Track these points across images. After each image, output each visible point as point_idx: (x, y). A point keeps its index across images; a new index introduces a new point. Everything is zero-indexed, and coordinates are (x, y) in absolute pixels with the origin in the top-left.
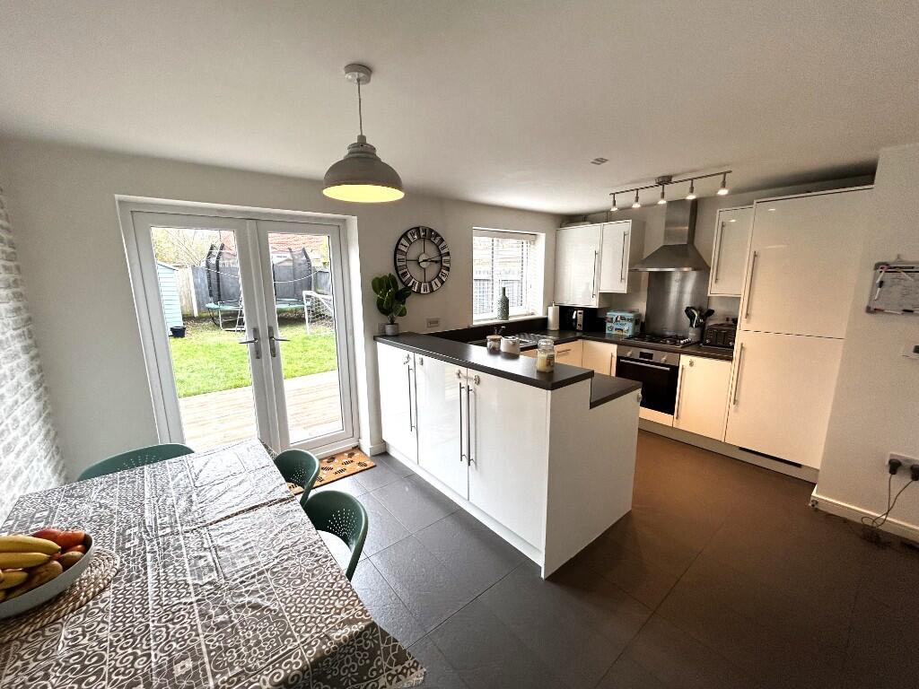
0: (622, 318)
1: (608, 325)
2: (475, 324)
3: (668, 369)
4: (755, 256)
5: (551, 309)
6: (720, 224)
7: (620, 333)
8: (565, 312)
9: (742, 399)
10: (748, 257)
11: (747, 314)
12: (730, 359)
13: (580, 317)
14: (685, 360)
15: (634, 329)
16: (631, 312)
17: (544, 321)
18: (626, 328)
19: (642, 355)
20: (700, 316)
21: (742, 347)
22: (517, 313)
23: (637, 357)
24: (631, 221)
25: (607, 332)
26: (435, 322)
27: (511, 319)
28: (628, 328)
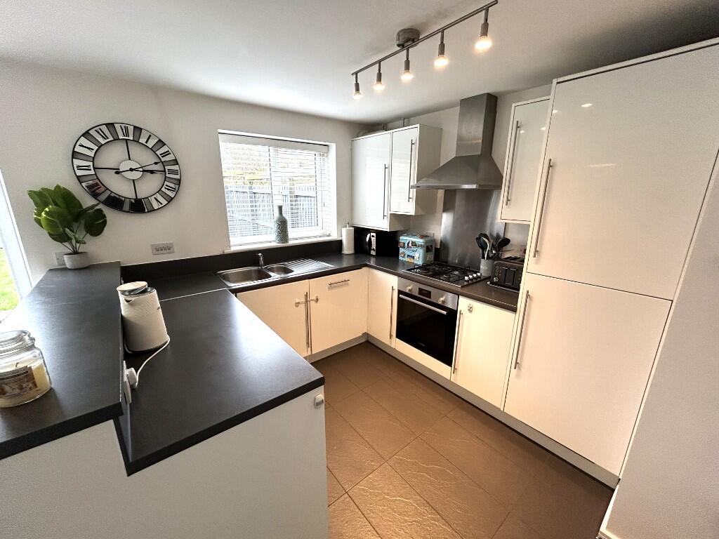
0: (414, 244)
1: (401, 250)
2: (234, 249)
3: (445, 313)
4: (550, 166)
5: (344, 230)
6: (515, 122)
7: (412, 261)
8: (360, 233)
9: (525, 363)
10: (541, 169)
11: (536, 251)
12: (514, 310)
13: (374, 240)
14: (464, 303)
15: (425, 257)
16: (422, 237)
17: (339, 244)
18: (417, 255)
19: (421, 291)
20: (493, 247)
21: (528, 296)
22: (298, 236)
23: (416, 293)
24: (418, 125)
25: (400, 258)
26: (167, 248)
27: (291, 243)
28: (418, 257)
